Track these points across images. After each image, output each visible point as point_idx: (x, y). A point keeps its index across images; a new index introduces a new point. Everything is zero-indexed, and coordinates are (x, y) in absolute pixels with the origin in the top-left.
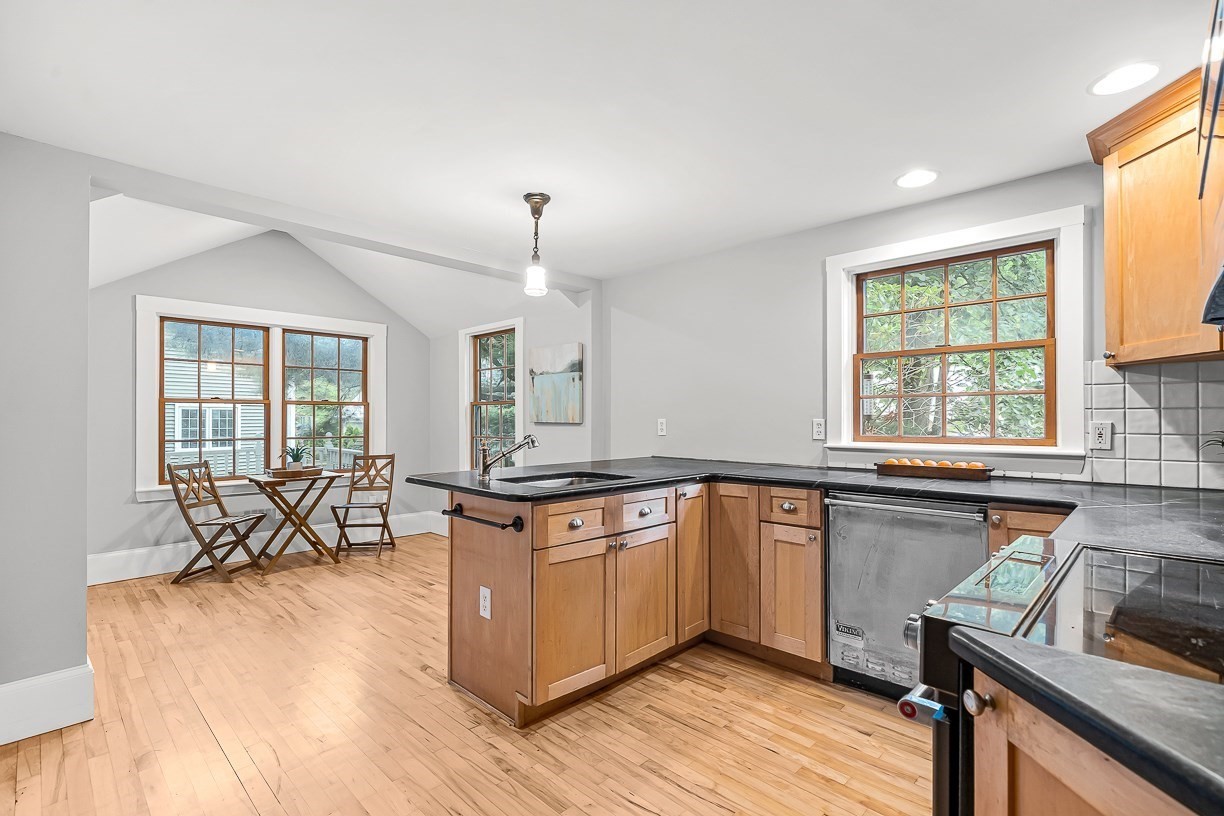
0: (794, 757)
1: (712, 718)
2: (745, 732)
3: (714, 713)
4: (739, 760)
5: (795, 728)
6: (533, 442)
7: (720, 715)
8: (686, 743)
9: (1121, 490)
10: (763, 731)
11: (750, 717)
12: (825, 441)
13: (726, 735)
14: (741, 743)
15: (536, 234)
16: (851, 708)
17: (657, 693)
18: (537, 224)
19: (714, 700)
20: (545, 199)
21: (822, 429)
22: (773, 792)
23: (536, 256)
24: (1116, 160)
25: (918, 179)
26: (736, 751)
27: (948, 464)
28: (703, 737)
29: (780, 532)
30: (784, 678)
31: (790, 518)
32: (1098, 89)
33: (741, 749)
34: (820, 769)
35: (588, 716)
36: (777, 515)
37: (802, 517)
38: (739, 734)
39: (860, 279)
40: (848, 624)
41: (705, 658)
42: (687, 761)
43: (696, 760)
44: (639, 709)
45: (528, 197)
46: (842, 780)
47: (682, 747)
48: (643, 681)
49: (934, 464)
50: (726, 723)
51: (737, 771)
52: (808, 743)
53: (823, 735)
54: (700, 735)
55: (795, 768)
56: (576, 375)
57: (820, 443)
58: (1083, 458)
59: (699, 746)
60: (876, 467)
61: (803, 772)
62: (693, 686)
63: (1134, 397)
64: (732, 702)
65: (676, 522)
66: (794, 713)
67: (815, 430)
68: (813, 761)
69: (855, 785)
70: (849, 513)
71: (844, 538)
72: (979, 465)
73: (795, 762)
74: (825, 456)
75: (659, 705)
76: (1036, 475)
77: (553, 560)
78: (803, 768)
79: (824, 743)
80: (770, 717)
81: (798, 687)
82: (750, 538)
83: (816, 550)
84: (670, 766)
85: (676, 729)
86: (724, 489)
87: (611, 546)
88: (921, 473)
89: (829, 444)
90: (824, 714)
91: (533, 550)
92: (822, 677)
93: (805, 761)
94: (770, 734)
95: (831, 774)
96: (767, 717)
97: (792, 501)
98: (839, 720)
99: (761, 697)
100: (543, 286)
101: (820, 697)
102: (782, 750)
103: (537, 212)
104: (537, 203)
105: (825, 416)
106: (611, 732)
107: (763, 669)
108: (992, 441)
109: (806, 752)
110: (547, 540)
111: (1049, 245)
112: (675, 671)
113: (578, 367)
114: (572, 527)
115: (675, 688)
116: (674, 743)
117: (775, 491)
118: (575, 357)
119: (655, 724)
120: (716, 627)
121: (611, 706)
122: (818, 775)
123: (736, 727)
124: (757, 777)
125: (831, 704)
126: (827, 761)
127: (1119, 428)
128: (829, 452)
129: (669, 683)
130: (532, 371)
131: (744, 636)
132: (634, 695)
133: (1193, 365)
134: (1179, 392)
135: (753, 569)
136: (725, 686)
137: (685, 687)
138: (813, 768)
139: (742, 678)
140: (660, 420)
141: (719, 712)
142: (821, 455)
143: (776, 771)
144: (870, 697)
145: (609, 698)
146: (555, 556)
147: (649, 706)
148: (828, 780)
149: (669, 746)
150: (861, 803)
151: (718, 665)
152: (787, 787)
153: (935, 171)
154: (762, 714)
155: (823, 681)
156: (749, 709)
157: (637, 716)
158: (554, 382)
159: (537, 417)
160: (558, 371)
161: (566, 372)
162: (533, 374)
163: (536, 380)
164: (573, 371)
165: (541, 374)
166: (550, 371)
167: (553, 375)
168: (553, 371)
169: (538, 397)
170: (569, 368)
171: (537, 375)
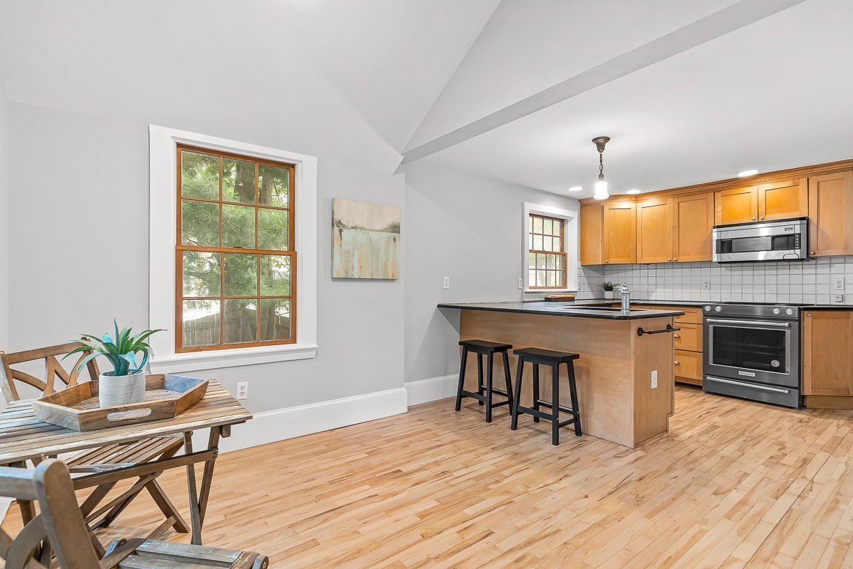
12: (523, 289)
21: (522, 283)
23: (601, 176)
56: (398, 236)
57: (520, 291)
63: (583, 274)
67: (519, 284)
74: (522, 296)
103: (601, 147)
104: (601, 143)
105: (523, 277)
113: (399, 229)
118: (395, 220)
130: (339, 223)
140: (444, 278)
158: (370, 239)
159: (346, 272)
160: (376, 229)
161: (387, 232)
162: (341, 226)
163: (345, 233)
164: (394, 232)
165: (353, 228)
166: (366, 227)
167: (370, 232)
168: (369, 227)
169: (348, 252)
170: (390, 228)
171: (347, 228)
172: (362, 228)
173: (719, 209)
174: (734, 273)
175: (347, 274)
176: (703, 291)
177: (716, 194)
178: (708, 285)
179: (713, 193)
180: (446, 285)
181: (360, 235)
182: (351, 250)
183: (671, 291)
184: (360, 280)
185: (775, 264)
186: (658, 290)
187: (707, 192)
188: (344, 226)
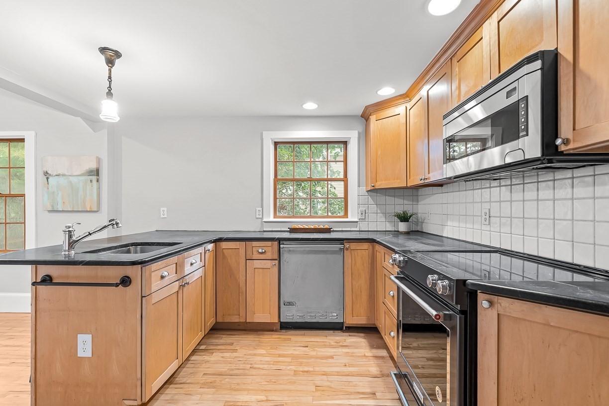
0: (288, 368)
1: (242, 366)
2: (261, 366)
3: (241, 364)
4: (268, 380)
5: (280, 356)
6: (117, 224)
7: (244, 363)
8: (238, 384)
9: (385, 232)
10: (268, 363)
11: (258, 358)
12: (262, 218)
13: (254, 372)
14: (263, 372)
15: (110, 77)
16: (294, 338)
17: (204, 365)
18: (110, 71)
19: (236, 357)
20: (118, 55)
21: (261, 213)
22: (292, 387)
23: (109, 93)
24: (375, 118)
25: (310, 106)
26: (264, 377)
27: (317, 226)
28: (244, 377)
29: (257, 264)
30: (259, 335)
31: (262, 257)
32: (379, 93)
33: (264, 375)
34: (301, 369)
35: (171, 395)
36: (256, 256)
37: (269, 255)
38: (259, 368)
39: (276, 144)
40: (289, 301)
41: (217, 338)
42: (246, 392)
43: (249, 390)
44: (200, 378)
45: (103, 50)
46: (311, 369)
47: (237, 387)
48: (190, 362)
49: (312, 227)
50: (250, 366)
51: (270, 386)
52: (289, 360)
53: (292, 354)
54: (242, 377)
55: (292, 373)
56: (94, 178)
57: (260, 220)
58: (357, 222)
59: (245, 383)
60: (289, 230)
61: (296, 373)
62: (221, 355)
63: (371, 201)
64: (245, 355)
65: (204, 266)
66: (274, 349)
67: (257, 213)
68: (296, 367)
69: (317, 369)
70: (290, 251)
71: (287, 262)
72: (327, 226)
73: (290, 370)
74: (262, 226)
75: (210, 371)
76: (343, 229)
77: (154, 302)
78: (295, 371)
79: (295, 357)
80: (266, 355)
81: (268, 337)
82: (240, 269)
83: (276, 269)
84: (240, 399)
85: (227, 380)
86: (224, 245)
87: (180, 286)
88: (309, 231)
89: (264, 220)
90: (286, 345)
91: (142, 297)
92: (275, 329)
93: (293, 368)
94: (272, 363)
95: (306, 369)
96: (265, 355)
97: (263, 248)
98: (294, 345)
99: (256, 347)
100: (116, 115)
101: (279, 338)
102: (281, 367)
103: (110, 62)
104: (111, 56)
105: (262, 207)
106: (194, 397)
107: (247, 334)
108: (328, 217)
109: (291, 364)
110: (150, 289)
111: (345, 143)
112: (205, 350)
113: (97, 172)
114: (162, 277)
115: (211, 359)
116: (233, 387)
117: (255, 244)
118: (93, 166)
119: (215, 382)
120: (220, 320)
121: (184, 383)
122: (302, 371)
123: (256, 366)
124: (281, 384)
125: (285, 340)
126: (301, 364)
127: (367, 212)
128: (264, 223)
129: (206, 358)
130: (46, 173)
131: (237, 320)
132: (192, 372)
133: (385, 190)
134: (382, 199)
135: (242, 284)
136: (236, 348)
137: (216, 356)
138: (298, 369)
139: (241, 342)
140: (162, 209)
141: (243, 362)
142: (260, 225)
143: (286, 378)
144: (297, 331)
145: (177, 379)
146: (155, 298)
147: (205, 374)
148: (307, 372)
149: (231, 389)
150: (324, 375)
151: (225, 339)
152: (295, 383)
153: (317, 104)
154: (262, 355)
155: (276, 331)
156: (255, 355)
157: (202, 382)
158: (71, 182)
159: (53, 206)
160: (75, 174)
161: (85, 176)
162: (48, 175)
163: (50, 179)
164: (90, 175)
165: (57, 175)
166: (67, 174)
167: (70, 177)
168: (70, 174)
169: (53, 192)
170: (88, 172)
171: (52, 176)
172: (64, 175)
175: (53, 208)
180: (163, 215)
181: (62, 180)
182: (56, 191)
184: (63, 211)
188: (50, 175)
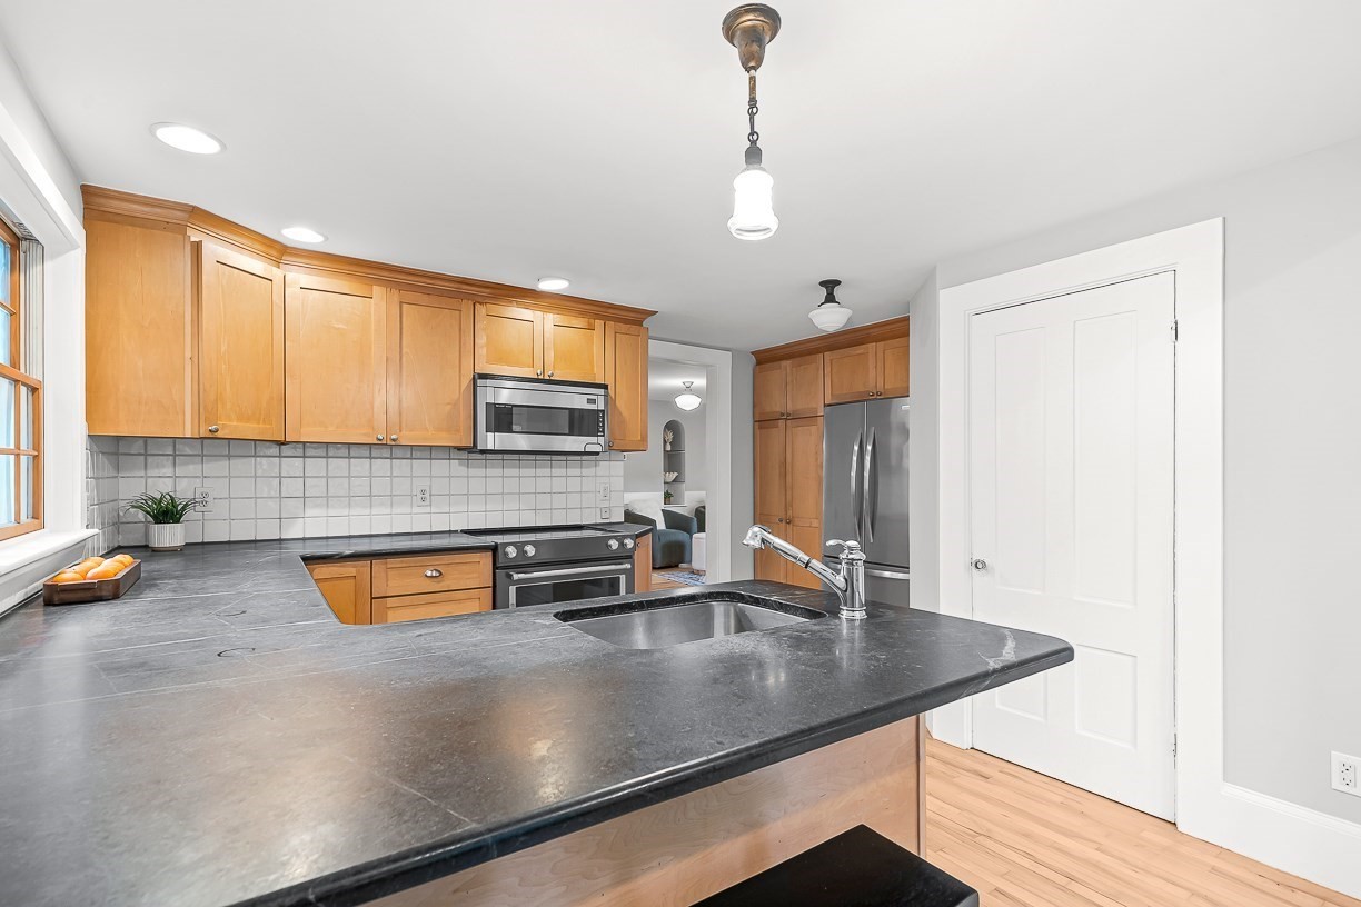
23: (753, 154)
173: (481, 340)
174: (472, 471)
176: (416, 510)
177: (478, 306)
178: (425, 497)
179: (471, 303)
183: (346, 512)
185: (533, 457)
186: (309, 512)
187: (467, 296)
